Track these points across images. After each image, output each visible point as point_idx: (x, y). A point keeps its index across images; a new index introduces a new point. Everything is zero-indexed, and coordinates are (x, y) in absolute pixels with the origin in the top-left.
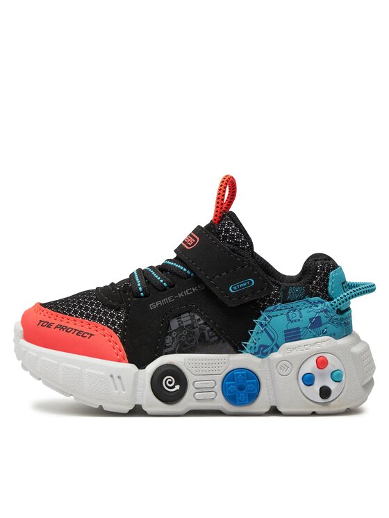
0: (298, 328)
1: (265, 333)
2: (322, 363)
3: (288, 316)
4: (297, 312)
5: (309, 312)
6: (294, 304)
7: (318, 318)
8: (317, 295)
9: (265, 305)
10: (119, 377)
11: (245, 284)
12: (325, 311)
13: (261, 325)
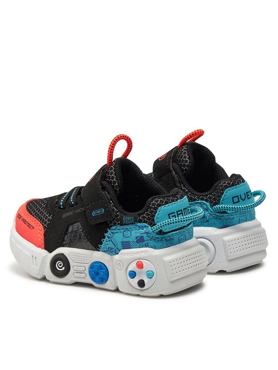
0: (129, 242)
1: (110, 242)
2: (140, 266)
3: (123, 234)
4: (129, 232)
5: (136, 233)
6: (128, 227)
7: (142, 237)
8: (145, 222)
9: (111, 225)
10: (36, 258)
11: (99, 212)
12: (147, 233)
13: (108, 237)
